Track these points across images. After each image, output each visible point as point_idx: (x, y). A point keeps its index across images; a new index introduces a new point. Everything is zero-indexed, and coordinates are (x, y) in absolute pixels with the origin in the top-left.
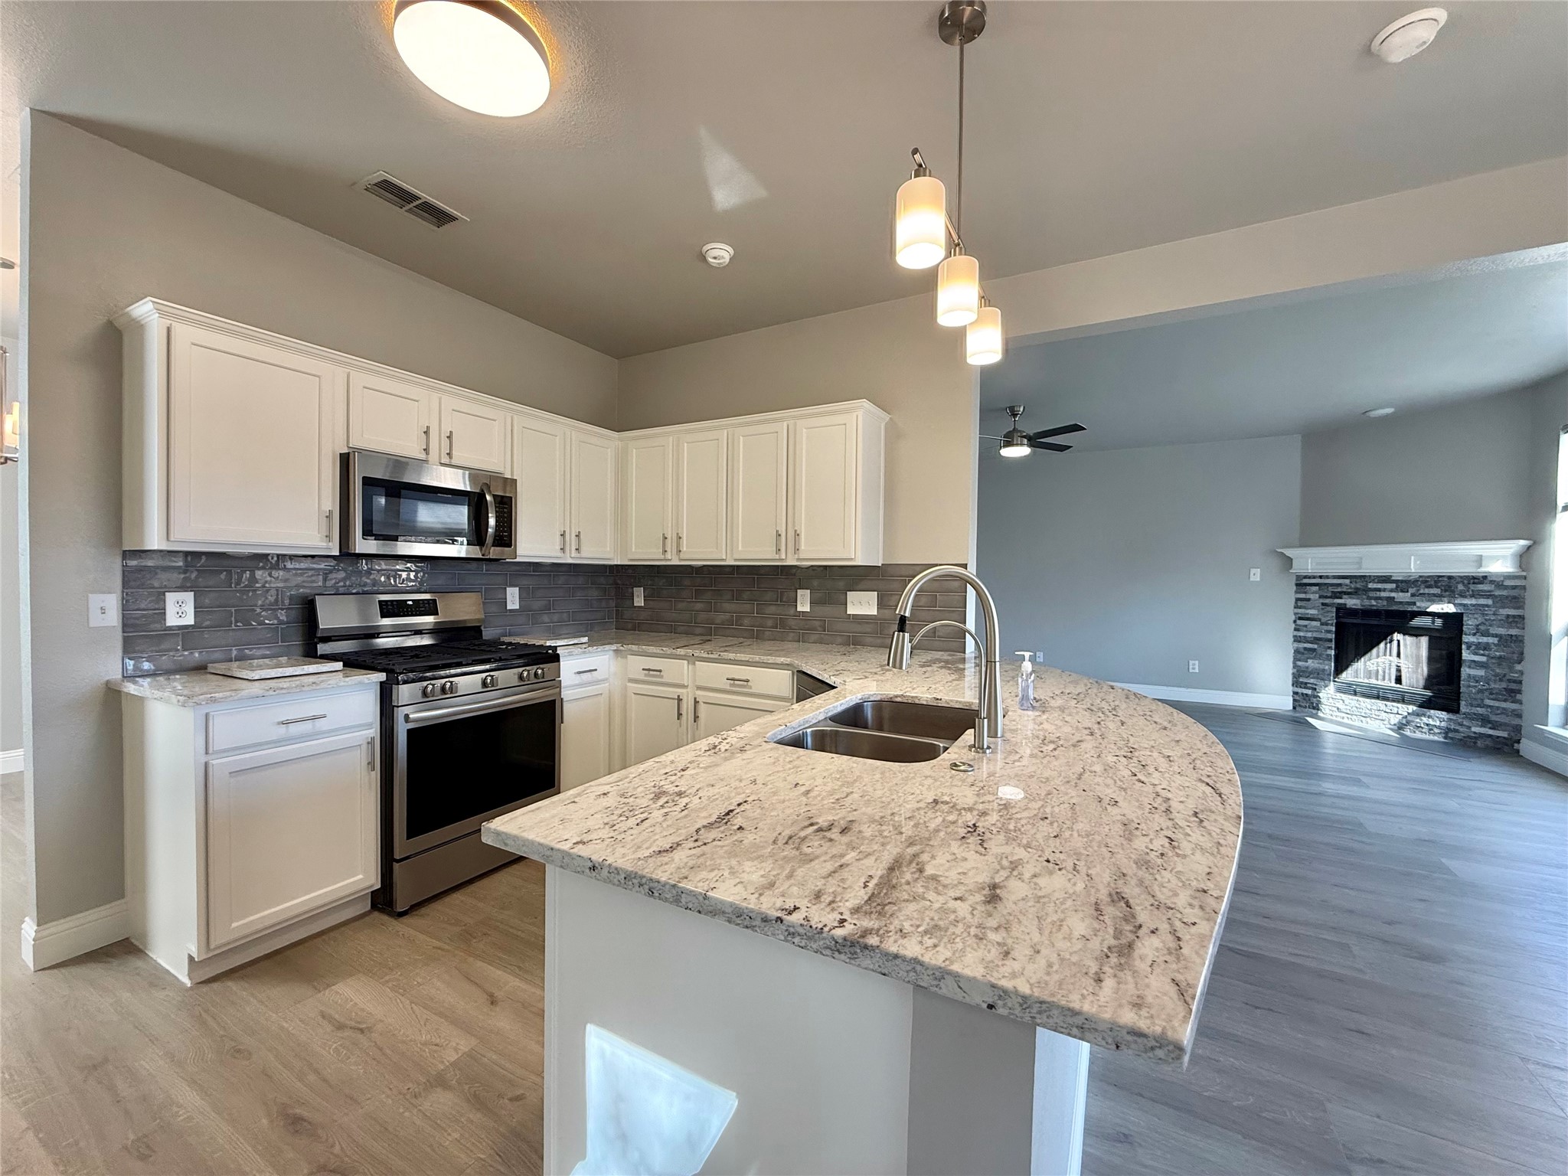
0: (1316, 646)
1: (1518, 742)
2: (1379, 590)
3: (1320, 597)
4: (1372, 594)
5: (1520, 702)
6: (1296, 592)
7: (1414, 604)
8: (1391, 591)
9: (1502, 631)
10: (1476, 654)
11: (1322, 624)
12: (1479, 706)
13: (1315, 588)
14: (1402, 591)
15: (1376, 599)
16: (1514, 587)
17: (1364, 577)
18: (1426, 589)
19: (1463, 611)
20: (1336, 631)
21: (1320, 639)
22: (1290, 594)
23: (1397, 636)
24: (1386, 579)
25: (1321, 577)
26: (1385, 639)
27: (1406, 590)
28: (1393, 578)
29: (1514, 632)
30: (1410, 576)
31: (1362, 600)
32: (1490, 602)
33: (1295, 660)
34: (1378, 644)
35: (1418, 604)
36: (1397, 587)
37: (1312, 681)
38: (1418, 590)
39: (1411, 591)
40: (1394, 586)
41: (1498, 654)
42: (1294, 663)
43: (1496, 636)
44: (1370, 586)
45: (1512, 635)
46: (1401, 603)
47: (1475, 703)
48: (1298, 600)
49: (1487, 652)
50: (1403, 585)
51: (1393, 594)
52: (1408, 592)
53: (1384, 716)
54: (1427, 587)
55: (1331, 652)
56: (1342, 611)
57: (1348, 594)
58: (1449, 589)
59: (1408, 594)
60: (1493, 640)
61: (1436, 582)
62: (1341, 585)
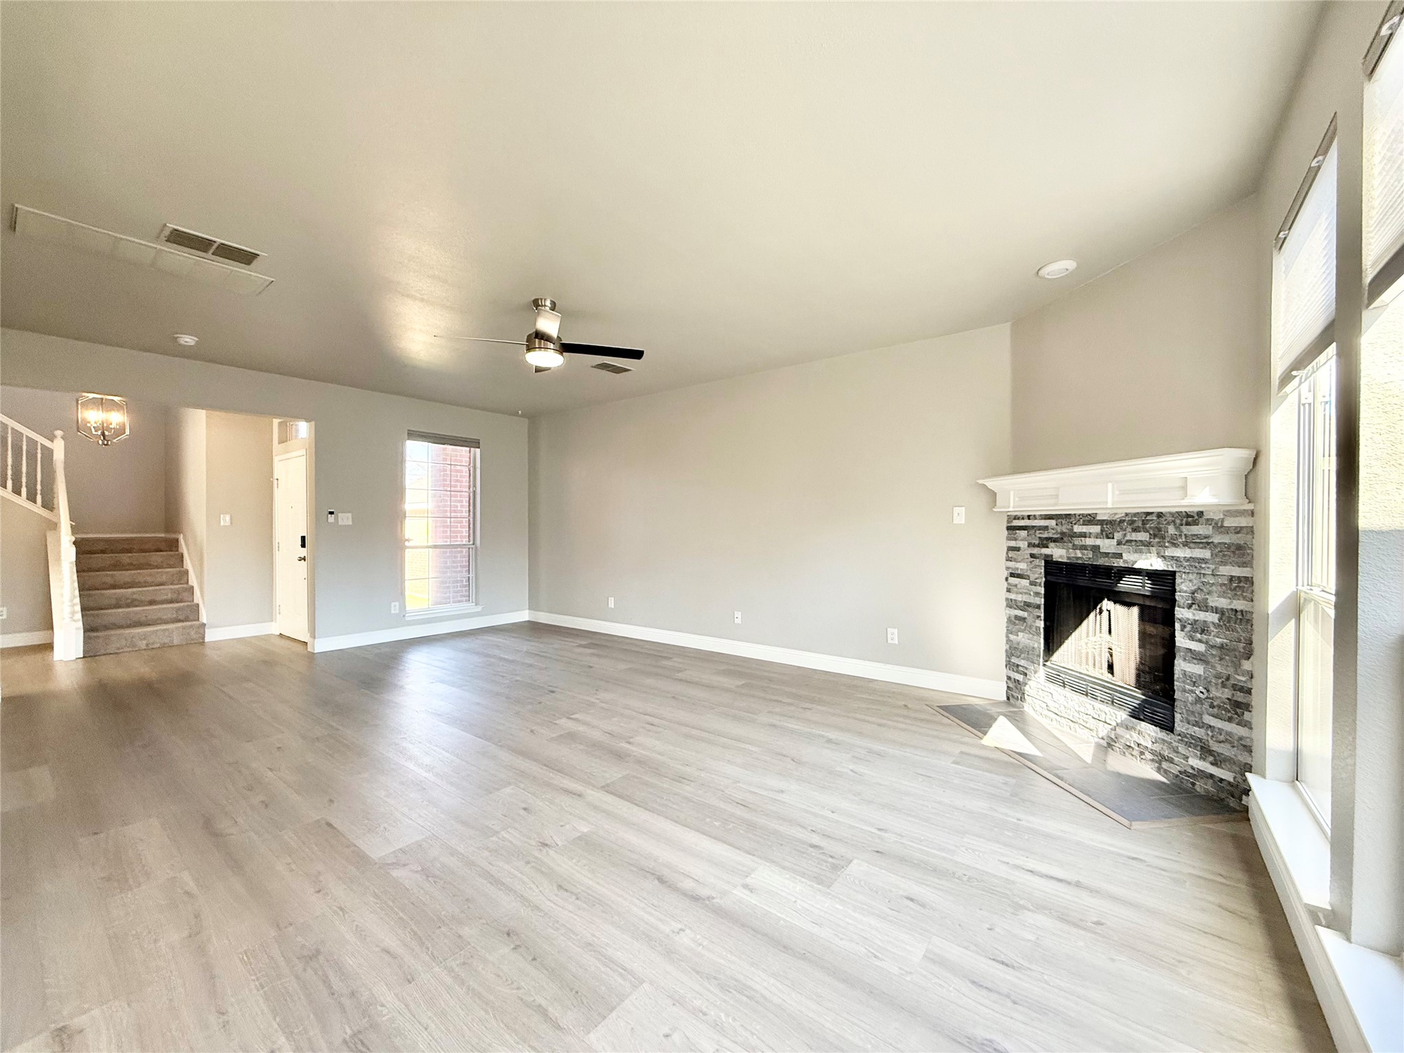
0: (1025, 614)
2: (1085, 535)
3: (1029, 546)
5: (1247, 725)
6: (1009, 539)
7: (1120, 556)
8: (1097, 536)
9: (1223, 603)
10: (1192, 638)
12: (1196, 724)
13: (1023, 533)
14: (1108, 538)
15: (1084, 548)
16: (1238, 530)
17: (1068, 516)
18: (1134, 534)
19: (1175, 569)
20: (1045, 594)
21: (1031, 605)
22: (1001, 540)
23: (1106, 604)
24: (1090, 519)
25: (1029, 517)
26: (1095, 608)
27: (1111, 536)
28: (1098, 518)
29: (1239, 605)
30: (1116, 514)
31: (1068, 549)
32: (1206, 554)
33: (1009, 632)
34: (1088, 615)
35: (1126, 557)
36: (1102, 531)
37: (1023, 663)
38: (1125, 535)
39: (1118, 536)
40: (1099, 529)
41: (1218, 640)
42: (1007, 637)
43: (1216, 610)
44: (1078, 529)
45: (1236, 611)
46: (1107, 554)
47: (1192, 718)
48: (1010, 549)
49: (1205, 637)
50: (1109, 527)
51: (1098, 542)
52: (1113, 538)
53: (1092, 723)
54: (1134, 530)
55: (1042, 624)
56: (1051, 566)
57: (1055, 540)
58: (1158, 533)
59: (1114, 542)
60: (1213, 618)
61: (1144, 522)
62: (1046, 528)
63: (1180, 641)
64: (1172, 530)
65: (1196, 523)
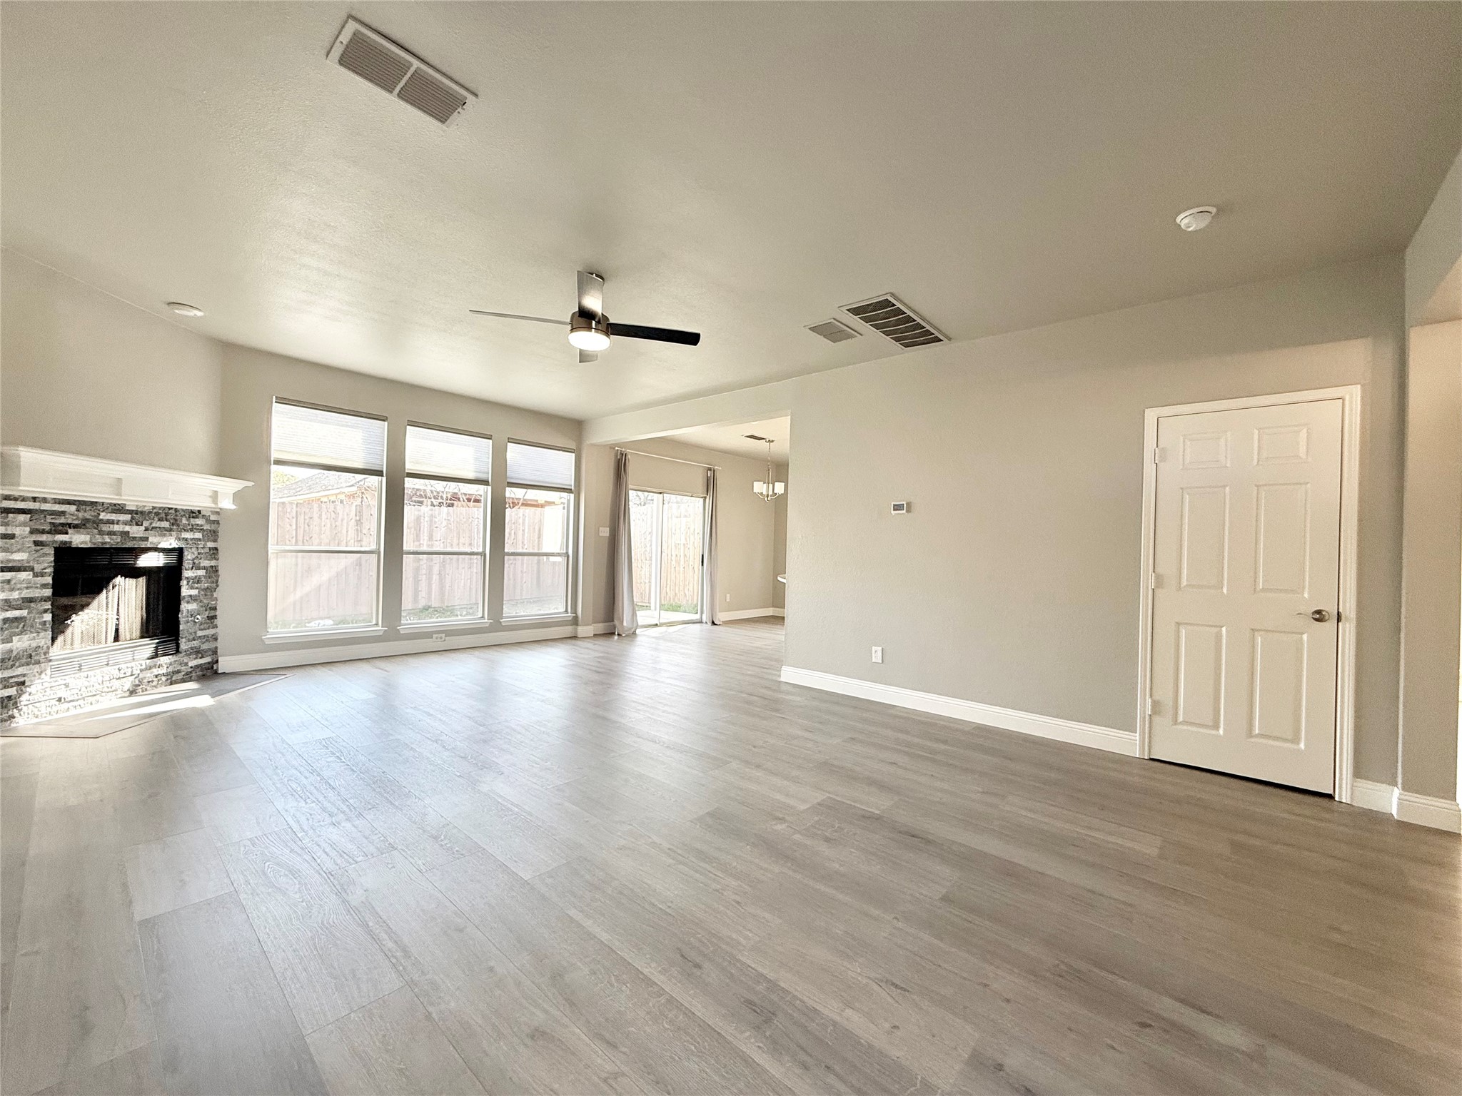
0: (24, 613)
1: (217, 661)
2: (112, 522)
3: (32, 532)
4: (105, 528)
5: (216, 626)
7: (147, 539)
8: (125, 523)
9: (207, 563)
10: (192, 589)
11: (36, 575)
12: (194, 639)
13: (22, 517)
14: (137, 524)
15: (111, 533)
16: (214, 522)
17: (93, 504)
18: (159, 522)
19: (183, 546)
21: (31, 600)
23: (119, 580)
24: (119, 509)
25: (34, 499)
27: (139, 523)
28: (127, 508)
29: (213, 563)
30: (145, 506)
31: (93, 535)
32: (198, 535)
35: (150, 539)
36: (133, 518)
37: (20, 671)
38: (151, 524)
39: (146, 524)
40: (128, 517)
41: (206, 585)
43: (204, 568)
44: (103, 516)
45: (213, 566)
46: (132, 538)
47: (190, 638)
49: (197, 586)
50: (138, 516)
51: (127, 528)
52: (142, 525)
53: (116, 684)
54: (159, 520)
55: (48, 617)
56: (64, 554)
57: (76, 527)
58: (175, 522)
59: (142, 528)
60: (201, 573)
61: (167, 514)
62: (63, 513)
63: (185, 591)
64: (184, 521)
65: (197, 517)
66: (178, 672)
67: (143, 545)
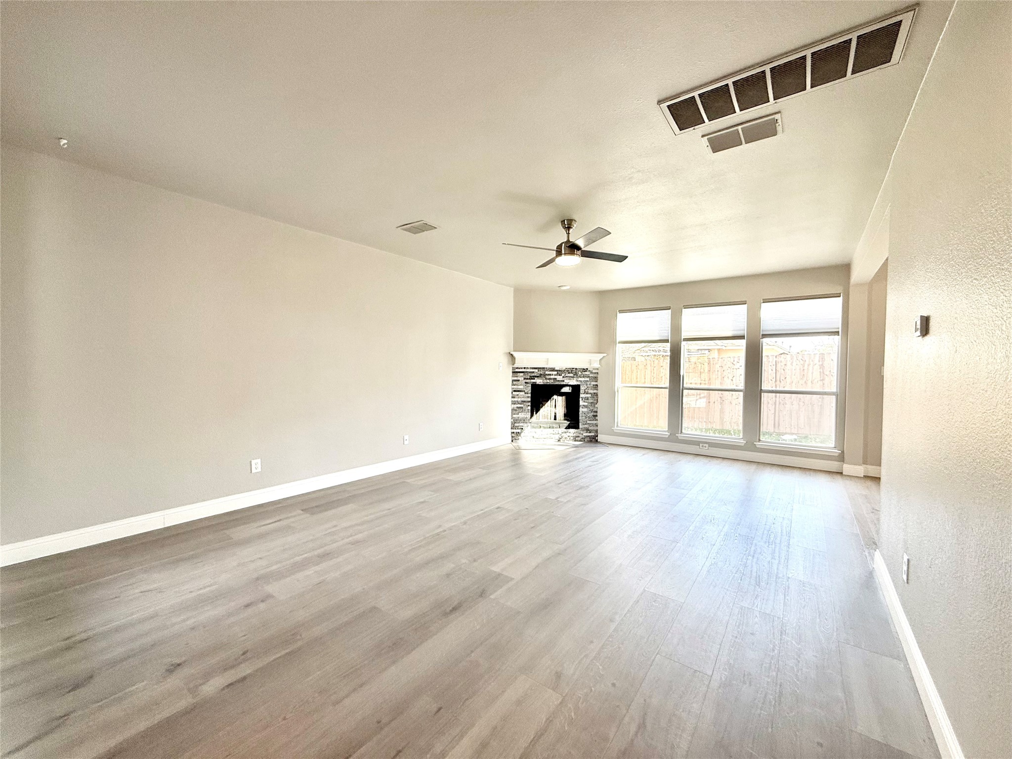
0: (522, 406)
1: (597, 436)
2: (550, 375)
3: (524, 379)
4: (547, 377)
5: (597, 420)
6: (513, 377)
7: (564, 381)
8: (555, 375)
9: (592, 392)
10: (584, 402)
11: (525, 393)
12: (586, 424)
13: (522, 374)
14: (559, 375)
15: (549, 379)
16: (595, 373)
17: (544, 368)
19: (580, 384)
20: (531, 397)
21: (524, 402)
22: (509, 377)
23: (555, 397)
24: (553, 370)
25: (525, 368)
26: (550, 398)
27: (561, 375)
28: (556, 369)
29: (595, 391)
30: (563, 368)
31: (543, 380)
32: (588, 379)
33: (512, 414)
34: (548, 401)
35: (565, 381)
36: (558, 373)
37: (521, 424)
38: (565, 375)
39: (563, 375)
40: (556, 373)
41: (591, 401)
42: (512, 416)
43: (590, 393)
44: (547, 373)
45: (595, 393)
46: (559, 381)
47: (584, 423)
48: (513, 381)
49: (588, 401)
50: (559, 372)
51: (556, 377)
53: (553, 436)
54: (569, 373)
55: (529, 408)
56: (534, 386)
57: (538, 377)
58: (576, 374)
59: (562, 377)
60: (589, 396)
61: (572, 371)
62: (534, 372)
63: (581, 403)
64: (580, 373)
65: (586, 371)
66: (578, 437)
67: (562, 383)
